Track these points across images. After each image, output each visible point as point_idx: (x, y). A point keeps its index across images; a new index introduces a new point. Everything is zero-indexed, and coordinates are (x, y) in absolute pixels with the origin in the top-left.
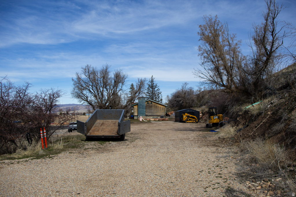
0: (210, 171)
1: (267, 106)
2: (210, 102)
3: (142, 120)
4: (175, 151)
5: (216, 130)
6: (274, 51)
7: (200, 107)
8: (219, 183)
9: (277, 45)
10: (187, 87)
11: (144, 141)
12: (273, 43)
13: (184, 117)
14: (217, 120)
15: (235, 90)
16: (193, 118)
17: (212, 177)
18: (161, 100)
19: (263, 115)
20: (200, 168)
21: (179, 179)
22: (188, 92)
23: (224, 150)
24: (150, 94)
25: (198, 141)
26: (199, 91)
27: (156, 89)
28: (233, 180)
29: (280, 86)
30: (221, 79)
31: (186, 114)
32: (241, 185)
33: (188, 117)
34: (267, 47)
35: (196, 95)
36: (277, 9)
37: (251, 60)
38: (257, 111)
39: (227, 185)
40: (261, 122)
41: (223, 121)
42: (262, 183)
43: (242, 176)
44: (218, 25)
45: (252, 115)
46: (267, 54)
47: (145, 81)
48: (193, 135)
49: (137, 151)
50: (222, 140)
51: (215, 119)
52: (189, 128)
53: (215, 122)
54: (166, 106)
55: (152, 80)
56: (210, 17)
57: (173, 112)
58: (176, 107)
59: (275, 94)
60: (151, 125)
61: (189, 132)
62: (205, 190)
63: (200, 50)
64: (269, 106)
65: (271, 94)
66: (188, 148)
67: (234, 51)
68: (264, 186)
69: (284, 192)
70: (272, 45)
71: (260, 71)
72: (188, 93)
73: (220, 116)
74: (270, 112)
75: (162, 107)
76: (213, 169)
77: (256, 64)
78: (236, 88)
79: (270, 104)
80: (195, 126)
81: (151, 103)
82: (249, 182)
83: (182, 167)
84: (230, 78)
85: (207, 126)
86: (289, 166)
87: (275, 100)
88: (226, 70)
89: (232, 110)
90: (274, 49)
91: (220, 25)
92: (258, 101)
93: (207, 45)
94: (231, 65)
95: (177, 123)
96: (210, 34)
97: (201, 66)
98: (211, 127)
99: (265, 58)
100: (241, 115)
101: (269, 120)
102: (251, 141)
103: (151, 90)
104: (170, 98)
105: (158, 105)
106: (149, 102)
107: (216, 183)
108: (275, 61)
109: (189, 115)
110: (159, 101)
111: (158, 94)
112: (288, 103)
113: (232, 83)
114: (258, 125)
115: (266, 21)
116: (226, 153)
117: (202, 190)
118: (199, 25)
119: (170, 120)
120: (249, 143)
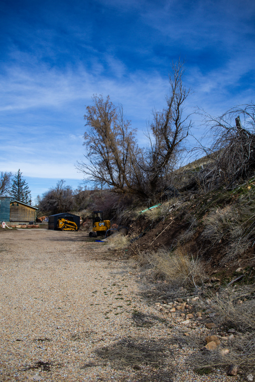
0: (106, 291)
1: (168, 210)
2: (94, 204)
3: (6, 226)
4: (55, 267)
5: (102, 240)
6: (177, 143)
7: (80, 210)
8: (121, 307)
9: (181, 136)
10: (63, 185)
11: (12, 254)
12: (176, 133)
13: (61, 223)
14: (103, 227)
15: (128, 190)
16: (72, 225)
17: (110, 298)
18: (30, 201)
19: (164, 221)
20: (93, 287)
21: (67, 303)
22: (65, 191)
23: (118, 265)
24: (15, 193)
25: (82, 253)
26: (79, 191)
27: (23, 187)
28: (138, 302)
29: (183, 186)
30: (111, 175)
31: (63, 220)
32: (150, 308)
33: (65, 223)
34: (169, 138)
35: (75, 196)
36: (183, 93)
37: (148, 153)
38: (156, 216)
39: (132, 309)
40: (163, 229)
41: (111, 228)
42: (175, 305)
43: (149, 297)
44: (110, 108)
45: (150, 221)
46: (169, 147)
47: (10, 176)
48: (74, 246)
49: (5, 267)
50: (113, 252)
51: (101, 226)
52: (68, 238)
53: (100, 230)
54: (36, 209)
55: (19, 175)
56: (100, 97)
57: (44, 217)
58: (48, 211)
59: (177, 196)
60: (18, 234)
61: (68, 242)
62: (106, 317)
63: (85, 138)
64: (170, 210)
65: (172, 195)
66: (71, 263)
67: (128, 142)
68: (179, 307)
69: (206, 314)
70: (176, 136)
71: (159, 167)
72: (64, 194)
73: (107, 223)
74: (172, 217)
75: (31, 210)
76: (109, 288)
77: (155, 158)
78: (130, 187)
79: (172, 207)
80: (75, 235)
81: (18, 205)
82: (159, 303)
83: (68, 287)
84: (122, 175)
85: (91, 235)
86: (206, 282)
87: (178, 204)
88: (118, 165)
89: (121, 215)
90: (178, 141)
91: (112, 109)
92: (155, 204)
93: (95, 131)
94: (124, 159)
95: (51, 230)
96: (100, 119)
97: (86, 159)
98: (96, 237)
99: (166, 152)
100: (135, 221)
101: (172, 227)
102: (153, 252)
103: (17, 188)
104: (41, 199)
105: (26, 208)
106: (15, 203)
107: (118, 307)
108: (177, 155)
109: (66, 221)
110: (27, 203)
111: (26, 194)
112: (195, 207)
113: (125, 182)
114: (159, 233)
115: (169, 107)
116: (122, 268)
117: (101, 317)
118: (87, 106)
119: (42, 227)
120: (150, 255)
